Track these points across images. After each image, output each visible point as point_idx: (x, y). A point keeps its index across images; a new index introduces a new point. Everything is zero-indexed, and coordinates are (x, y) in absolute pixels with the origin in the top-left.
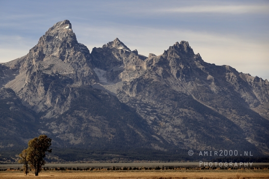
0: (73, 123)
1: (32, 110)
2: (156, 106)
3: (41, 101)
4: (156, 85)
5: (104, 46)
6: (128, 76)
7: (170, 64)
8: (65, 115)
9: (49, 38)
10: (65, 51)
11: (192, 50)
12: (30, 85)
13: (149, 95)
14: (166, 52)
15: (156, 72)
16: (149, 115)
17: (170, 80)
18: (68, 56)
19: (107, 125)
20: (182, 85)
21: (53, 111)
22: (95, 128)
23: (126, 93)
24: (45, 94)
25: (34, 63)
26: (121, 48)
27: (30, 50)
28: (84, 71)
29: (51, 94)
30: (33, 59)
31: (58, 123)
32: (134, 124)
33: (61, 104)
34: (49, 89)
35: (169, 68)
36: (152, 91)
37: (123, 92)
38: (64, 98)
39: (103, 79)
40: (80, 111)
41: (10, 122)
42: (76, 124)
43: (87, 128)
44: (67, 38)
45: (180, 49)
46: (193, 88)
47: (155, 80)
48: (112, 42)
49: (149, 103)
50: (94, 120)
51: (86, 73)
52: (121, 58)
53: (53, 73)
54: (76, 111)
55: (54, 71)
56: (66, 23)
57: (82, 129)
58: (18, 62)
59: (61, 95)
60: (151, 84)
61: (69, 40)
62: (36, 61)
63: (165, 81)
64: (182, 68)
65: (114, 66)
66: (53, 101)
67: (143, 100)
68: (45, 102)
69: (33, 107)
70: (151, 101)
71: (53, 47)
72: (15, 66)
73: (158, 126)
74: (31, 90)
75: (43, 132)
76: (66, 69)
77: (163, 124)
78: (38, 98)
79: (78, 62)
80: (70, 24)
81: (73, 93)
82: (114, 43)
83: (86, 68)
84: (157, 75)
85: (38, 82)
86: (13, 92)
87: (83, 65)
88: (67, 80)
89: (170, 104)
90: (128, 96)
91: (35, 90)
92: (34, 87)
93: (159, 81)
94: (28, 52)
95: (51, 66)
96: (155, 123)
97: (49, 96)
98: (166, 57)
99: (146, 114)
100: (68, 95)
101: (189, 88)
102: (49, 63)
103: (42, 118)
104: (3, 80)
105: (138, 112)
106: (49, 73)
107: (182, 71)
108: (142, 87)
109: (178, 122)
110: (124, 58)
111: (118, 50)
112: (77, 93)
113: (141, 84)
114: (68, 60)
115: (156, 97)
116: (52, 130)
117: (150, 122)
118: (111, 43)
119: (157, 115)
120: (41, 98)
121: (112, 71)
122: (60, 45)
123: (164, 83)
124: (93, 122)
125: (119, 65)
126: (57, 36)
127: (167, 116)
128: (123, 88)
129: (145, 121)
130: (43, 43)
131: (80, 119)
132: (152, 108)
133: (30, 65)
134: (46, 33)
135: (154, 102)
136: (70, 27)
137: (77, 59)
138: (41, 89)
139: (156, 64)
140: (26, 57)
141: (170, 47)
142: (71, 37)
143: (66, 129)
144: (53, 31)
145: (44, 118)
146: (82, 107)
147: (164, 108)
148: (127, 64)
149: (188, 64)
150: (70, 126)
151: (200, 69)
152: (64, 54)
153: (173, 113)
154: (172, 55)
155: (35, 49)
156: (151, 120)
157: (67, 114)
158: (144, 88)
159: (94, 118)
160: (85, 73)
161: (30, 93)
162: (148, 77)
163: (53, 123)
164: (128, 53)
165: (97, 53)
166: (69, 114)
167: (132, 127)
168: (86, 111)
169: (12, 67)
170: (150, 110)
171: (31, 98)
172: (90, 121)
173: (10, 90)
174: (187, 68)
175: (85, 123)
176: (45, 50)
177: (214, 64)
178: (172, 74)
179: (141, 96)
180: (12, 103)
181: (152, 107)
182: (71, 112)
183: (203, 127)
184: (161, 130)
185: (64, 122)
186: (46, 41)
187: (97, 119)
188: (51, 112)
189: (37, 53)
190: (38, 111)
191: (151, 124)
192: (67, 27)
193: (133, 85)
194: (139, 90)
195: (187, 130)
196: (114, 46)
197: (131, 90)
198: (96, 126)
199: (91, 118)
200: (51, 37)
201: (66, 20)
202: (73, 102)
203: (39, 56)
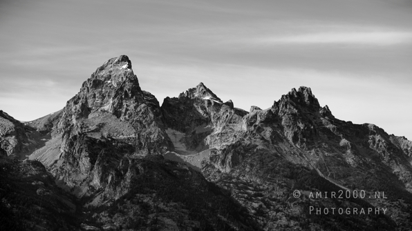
0: (135, 214)
1: (71, 194)
2: (261, 187)
3: (84, 180)
4: (261, 155)
5: (181, 94)
6: (219, 141)
7: (283, 123)
8: (121, 200)
9: (96, 83)
10: (122, 103)
11: (316, 100)
12: (68, 155)
13: (251, 170)
14: (277, 104)
15: (262, 134)
16: (251, 200)
17: (284, 147)
18: (127, 110)
19: (186, 217)
20: (301, 155)
21: (103, 194)
22: (168, 221)
23: (216, 166)
24: (91, 170)
25: (74, 121)
26: (207, 98)
27: (68, 102)
28: (150, 133)
29: (100, 168)
30: (73, 116)
31: (111, 215)
32: (228, 215)
33: (115, 184)
34: (97, 162)
35: (282, 128)
36: (255, 163)
37: (211, 165)
38: (120, 176)
39: (180, 146)
40: (145, 195)
41: (38, 212)
42: (139, 215)
43: (155, 222)
44: (125, 82)
45: (297, 98)
46: (318, 159)
47: (260, 147)
48: (194, 89)
49: (251, 182)
50: (166, 209)
51: (154, 137)
52: (207, 114)
53: (103, 137)
54: (138, 195)
55: (105, 134)
56: (122, 60)
57: (149, 222)
58: (49, 120)
59: (116, 170)
60: (254, 153)
61: (128, 86)
62: (77, 119)
63: (275, 148)
64: (302, 128)
65: (197, 125)
66: (103, 180)
67: (241, 178)
68: (91, 181)
69: (73, 189)
70: (254, 179)
71: (103, 97)
72: (45, 126)
73: (265, 217)
74: (70, 163)
75: (88, 228)
76: (124, 131)
77: (272, 214)
78: (80, 175)
79: (141, 119)
80: (129, 62)
81: (134, 167)
82: (197, 90)
83: (153, 129)
84: (262, 138)
85: (80, 151)
86: (43, 166)
87: (149, 124)
88: (125, 147)
89: (283, 184)
90: (219, 172)
91: (76, 163)
92: (75, 159)
93: (265, 148)
94: (65, 105)
95: (100, 127)
96: (260, 212)
97: (97, 172)
98: (277, 112)
99: (247, 198)
100: (126, 171)
101: (312, 159)
102: (98, 121)
103: (87, 205)
104: (26, 149)
105: (235, 197)
106: (97, 136)
107: (302, 133)
108: (240, 157)
109: (296, 210)
110: (212, 114)
111: (203, 102)
112: (140, 167)
113: (238, 153)
114: (127, 116)
115: (261, 173)
116: (102, 224)
117: (253, 211)
118: (192, 91)
119: (262, 200)
120: (85, 176)
121: (194, 133)
122: (113, 94)
123: (274, 151)
124: (165, 211)
125: (204, 124)
126: (109, 79)
127: (279, 201)
128: (211, 159)
129: (245, 209)
130: (88, 91)
131: (145, 208)
132: (255, 189)
133: (67, 124)
134: (93, 76)
135: (258, 181)
136: (130, 67)
137: (140, 115)
138: (85, 162)
139: (261, 122)
140: (61, 112)
141: (283, 96)
142: (131, 81)
143: (124, 223)
144: (103, 73)
145: (90, 206)
146: (148, 189)
147: (273, 189)
148: (217, 122)
149: (310, 122)
150: (130, 218)
151: (329, 130)
152: (120, 108)
153: (288, 197)
154: (286, 108)
155: (75, 100)
156: (253, 208)
157: (125, 200)
158: (243, 159)
159: (167, 206)
160: (152, 136)
161: (68, 167)
162: (249, 142)
163: (103, 213)
164: (218, 105)
165: (170, 105)
166: (128, 200)
167: (225, 219)
168: (154, 195)
169: (40, 127)
170: (253, 193)
171: (69, 175)
172: (160, 211)
173: (37, 164)
174: (309, 128)
175: (152, 213)
176: (90, 101)
177: (350, 122)
178: (285, 138)
179: (238, 171)
180: (40, 183)
181: (255, 187)
182: (130, 196)
183: (334, 218)
184: (270, 223)
185: (121, 211)
186: (92, 87)
187: (171, 206)
188: (100, 196)
189: (78, 106)
190: (81, 194)
191: (255, 214)
192: (125, 66)
193: (226, 155)
194: (235, 163)
195: (309, 223)
196: (196, 95)
197: (223, 162)
198: (169, 217)
199: (161, 205)
200: (100, 81)
201: (123, 56)
202: (133, 180)
203: (82, 110)
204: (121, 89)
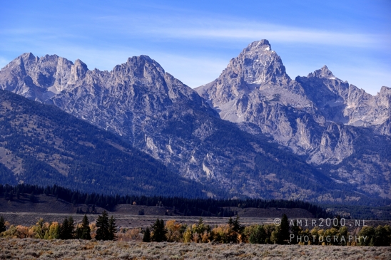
0: (371, 171)
3: (290, 141)
5: (310, 74)
8: (350, 160)
9: (247, 61)
10: (275, 79)
18: (281, 84)
24: (294, 132)
25: (235, 92)
26: (333, 78)
30: (233, 88)
31: (350, 169)
33: (332, 145)
40: (371, 156)
42: (376, 172)
44: (273, 61)
48: (320, 70)
52: (335, 91)
54: (365, 155)
55: (285, 103)
56: (264, 43)
59: (328, 133)
61: (277, 65)
65: (328, 100)
68: (296, 142)
74: (269, 126)
76: (299, 101)
78: (281, 136)
80: (270, 45)
82: (323, 71)
91: (274, 127)
92: (273, 123)
95: (277, 97)
102: (272, 92)
103: (308, 162)
110: (340, 91)
111: (331, 81)
116: (347, 179)
118: (318, 72)
122: (265, 71)
125: (334, 100)
126: (256, 59)
130: (241, 67)
134: (241, 55)
138: (284, 126)
142: (278, 61)
143: (364, 179)
144: (250, 53)
146: (371, 151)
148: (345, 98)
150: (369, 176)
157: (355, 159)
163: (340, 170)
166: (358, 159)
168: (378, 156)
175: (385, 171)
182: (358, 156)
185: (358, 169)
186: (244, 65)
188: (316, 155)
189: (238, 80)
192: (268, 49)
196: (323, 76)
200: (249, 60)
201: (264, 40)
202: (355, 143)
204: (271, 67)
